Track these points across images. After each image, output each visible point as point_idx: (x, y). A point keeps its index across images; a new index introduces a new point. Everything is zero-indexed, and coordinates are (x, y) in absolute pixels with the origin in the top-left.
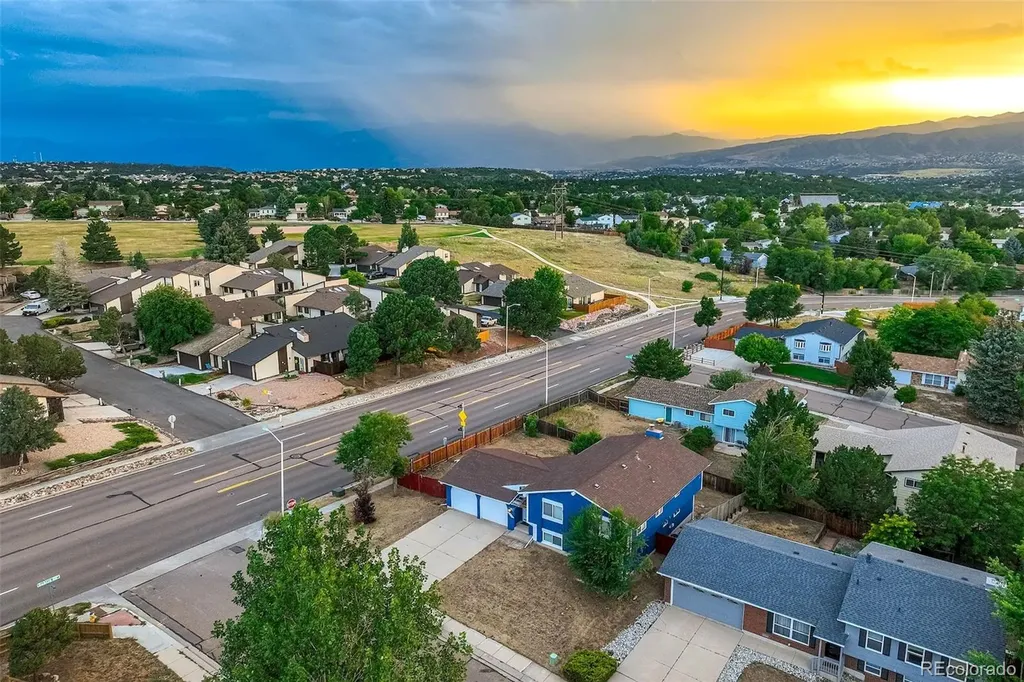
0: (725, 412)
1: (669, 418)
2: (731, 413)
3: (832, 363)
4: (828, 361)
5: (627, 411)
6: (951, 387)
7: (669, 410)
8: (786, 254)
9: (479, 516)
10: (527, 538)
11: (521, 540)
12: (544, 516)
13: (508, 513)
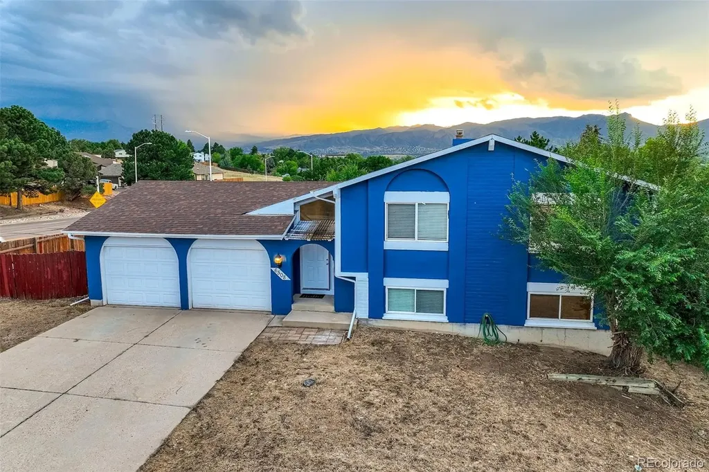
9: (185, 304)
10: (341, 319)
11: (324, 327)
12: (391, 244)
13: (273, 269)
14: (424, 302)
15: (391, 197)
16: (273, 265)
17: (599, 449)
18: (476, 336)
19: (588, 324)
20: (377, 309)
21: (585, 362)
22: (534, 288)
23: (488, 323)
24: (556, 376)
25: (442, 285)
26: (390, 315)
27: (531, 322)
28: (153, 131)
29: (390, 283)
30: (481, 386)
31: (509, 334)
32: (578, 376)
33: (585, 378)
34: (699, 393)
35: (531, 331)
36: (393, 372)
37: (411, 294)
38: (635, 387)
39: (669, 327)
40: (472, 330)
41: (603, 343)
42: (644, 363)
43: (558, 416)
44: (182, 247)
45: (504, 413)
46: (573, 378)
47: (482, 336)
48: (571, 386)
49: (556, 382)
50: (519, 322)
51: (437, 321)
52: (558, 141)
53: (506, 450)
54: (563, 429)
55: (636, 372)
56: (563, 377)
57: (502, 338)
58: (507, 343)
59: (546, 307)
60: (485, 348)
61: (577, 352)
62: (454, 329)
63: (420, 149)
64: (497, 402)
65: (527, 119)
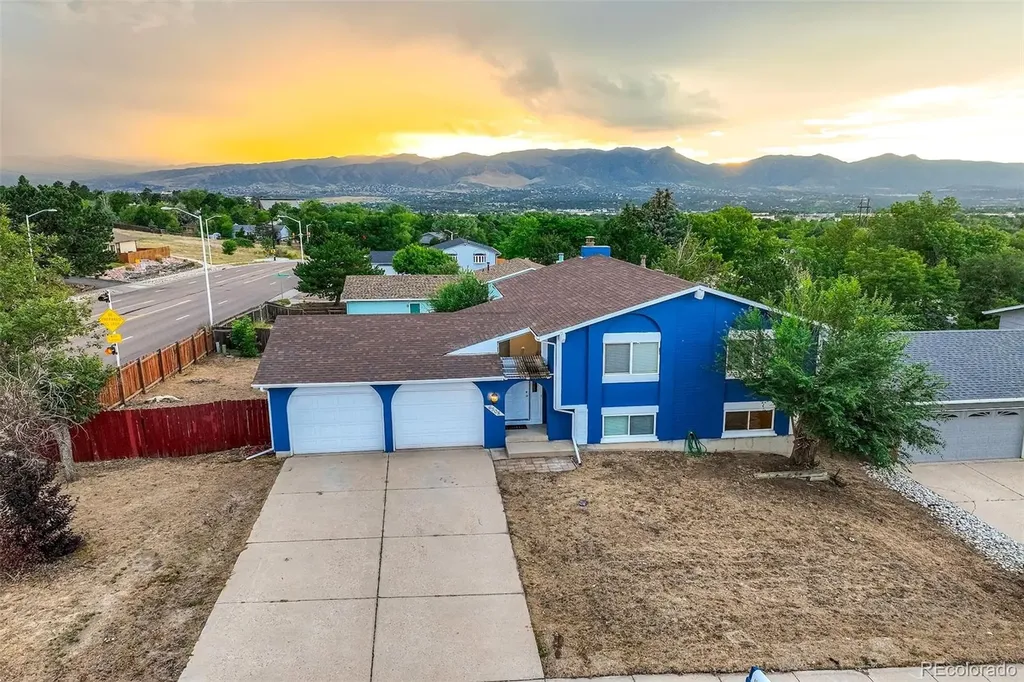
7: (415, 306)
9: (389, 446)
10: (560, 446)
11: (550, 455)
12: (608, 378)
13: (487, 407)
14: (637, 426)
15: (609, 338)
16: (487, 402)
17: (810, 520)
18: (682, 450)
19: (769, 432)
20: (595, 435)
21: (773, 462)
22: (729, 407)
23: (693, 438)
24: (760, 475)
25: (652, 410)
26: (605, 439)
27: (726, 434)
28: (40, 187)
29: (606, 412)
30: (711, 490)
31: (708, 445)
32: (775, 474)
33: (780, 474)
34: (848, 475)
35: (726, 442)
36: (638, 486)
37: (624, 420)
38: (814, 477)
39: (856, 435)
40: (679, 446)
41: (785, 446)
42: (817, 459)
43: (775, 503)
44: (386, 393)
45: (739, 507)
46: (773, 475)
47: (687, 449)
48: (773, 481)
49: (761, 480)
50: (717, 435)
51: (649, 441)
52: (587, 181)
53: (753, 529)
54: (782, 511)
55: (813, 465)
56: (765, 475)
57: (703, 450)
58: (709, 454)
59: (738, 422)
60: (692, 459)
61: (762, 454)
62: (665, 446)
63: (397, 189)
64: (729, 499)
65: (546, 151)
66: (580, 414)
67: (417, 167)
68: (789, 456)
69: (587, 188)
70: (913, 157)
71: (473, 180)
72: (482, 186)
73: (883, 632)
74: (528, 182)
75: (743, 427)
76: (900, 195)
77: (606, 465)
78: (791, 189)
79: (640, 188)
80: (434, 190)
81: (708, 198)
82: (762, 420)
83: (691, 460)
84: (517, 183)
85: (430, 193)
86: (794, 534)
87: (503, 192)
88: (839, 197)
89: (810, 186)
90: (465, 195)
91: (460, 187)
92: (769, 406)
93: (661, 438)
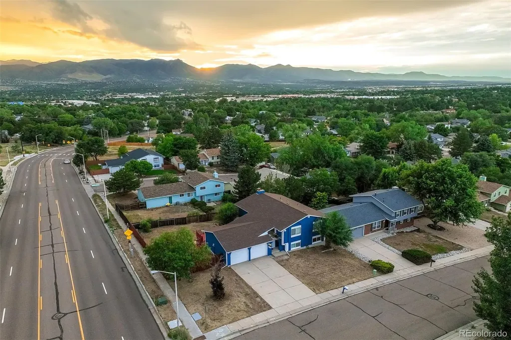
0: (201, 188)
1: (171, 202)
2: (204, 188)
3: (161, 166)
4: (158, 166)
5: (146, 207)
6: (207, 164)
7: (170, 198)
8: (33, 128)
9: (250, 260)
10: (283, 252)
12: (292, 236)
14: (297, 245)
15: (292, 228)
16: (268, 246)
17: (335, 260)
19: (320, 241)
20: (290, 249)
21: (324, 248)
22: (313, 237)
23: (307, 245)
25: (300, 241)
26: (292, 249)
27: (313, 243)
29: (292, 243)
30: (316, 257)
31: (310, 246)
32: (325, 250)
35: (313, 245)
37: (295, 244)
38: (331, 250)
40: (305, 247)
41: (323, 243)
42: (331, 245)
43: (328, 257)
45: (323, 260)
48: (325, 252)
50: (311, 244)
51: (299, 248)
52: (137, 77)
53: (328, 264)
55: (330, 247)
56: (323, 251)
59: (315, 240)
61: (320, 246)
62: (302, 248)
63: (21, 81)
64: (320, 258)
65: (112, 60)
66: (287, 245)
67: (33, 68)
68: (324, 245)
69: (138, 80)
70: (289, 65)
71: (70, 76)
72: (76, 80)
73: (354, 278)
74: (104, 77)
75: (316, 241)
76: (285, 84)
77: (295, 255)
78: (239, 81)
79: (167, 81)
80: (46, 82)
81: (201, 86)
82: (319, 239)
83: (308, 250)
84: (97, 78)
85: (44, 83)
86: (334, 264)
87: (90, 83)
88: (261, 85)
89: (248, 79)
90: (67, 85)
91: (63, 81)
92: (319, 236)
93: (301, 247)
